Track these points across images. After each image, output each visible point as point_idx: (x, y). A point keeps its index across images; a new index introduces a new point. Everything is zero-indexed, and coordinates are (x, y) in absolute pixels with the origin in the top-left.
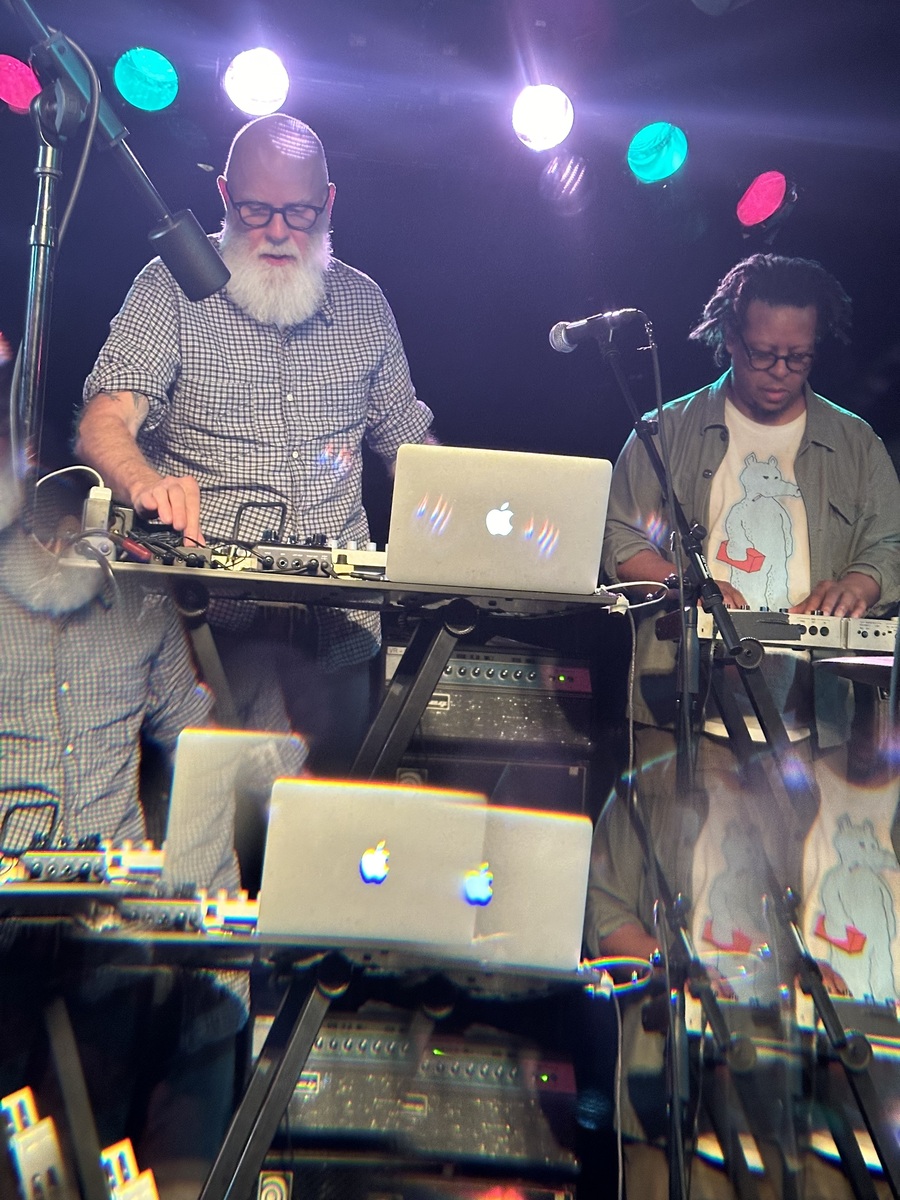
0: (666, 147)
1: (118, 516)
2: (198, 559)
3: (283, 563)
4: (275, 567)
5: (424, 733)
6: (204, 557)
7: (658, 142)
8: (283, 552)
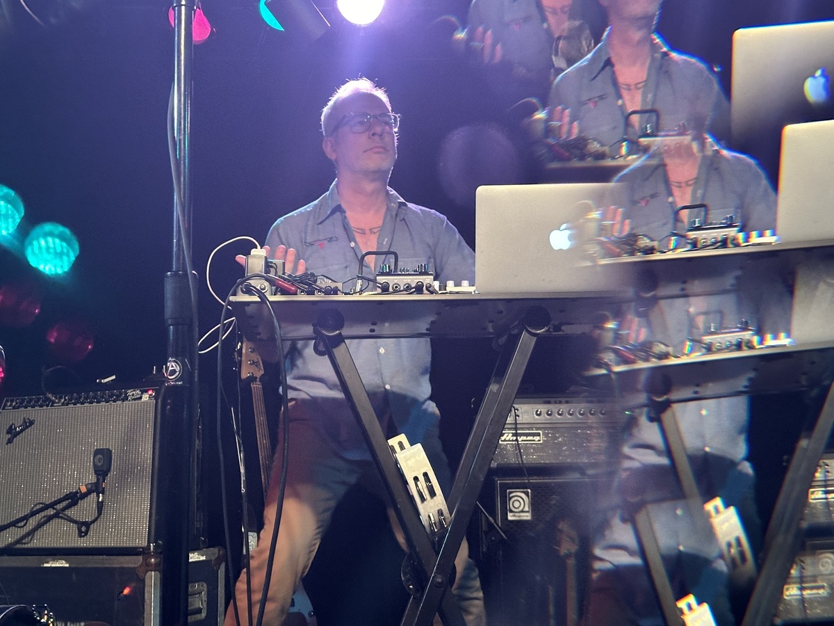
1: (272, 267)
2: (332, 290)
3: (396, 287)
4: (391, 290)
5: (525, 462)
6: (337, 287)
8: (396, 279)
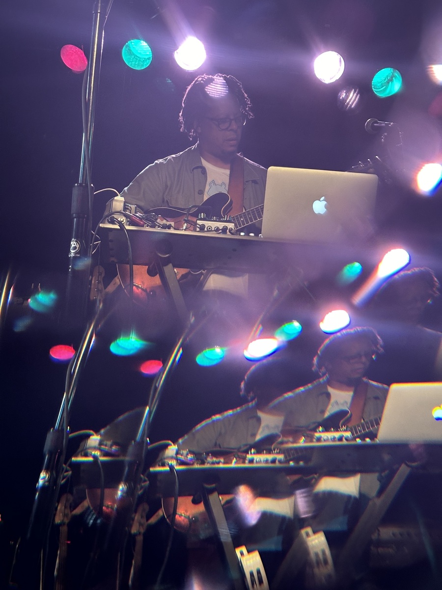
0: (390, 83)
1: (128, 209)
2: (167, 226)
3: (210, 228)
4: (206, 229)
6: (171, 225)
7: (386, 80)
8: (210, 223)
